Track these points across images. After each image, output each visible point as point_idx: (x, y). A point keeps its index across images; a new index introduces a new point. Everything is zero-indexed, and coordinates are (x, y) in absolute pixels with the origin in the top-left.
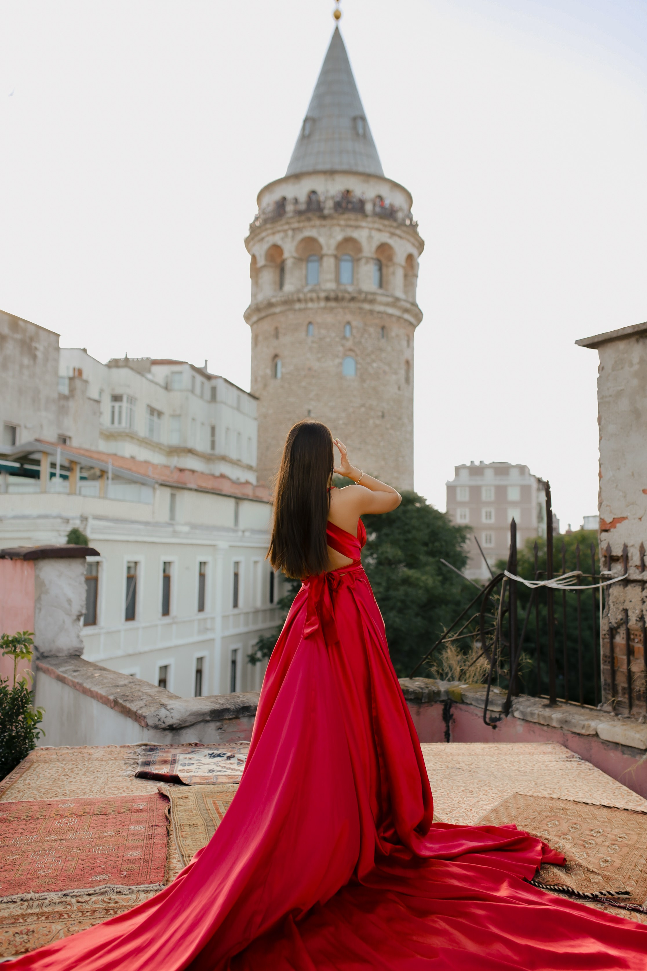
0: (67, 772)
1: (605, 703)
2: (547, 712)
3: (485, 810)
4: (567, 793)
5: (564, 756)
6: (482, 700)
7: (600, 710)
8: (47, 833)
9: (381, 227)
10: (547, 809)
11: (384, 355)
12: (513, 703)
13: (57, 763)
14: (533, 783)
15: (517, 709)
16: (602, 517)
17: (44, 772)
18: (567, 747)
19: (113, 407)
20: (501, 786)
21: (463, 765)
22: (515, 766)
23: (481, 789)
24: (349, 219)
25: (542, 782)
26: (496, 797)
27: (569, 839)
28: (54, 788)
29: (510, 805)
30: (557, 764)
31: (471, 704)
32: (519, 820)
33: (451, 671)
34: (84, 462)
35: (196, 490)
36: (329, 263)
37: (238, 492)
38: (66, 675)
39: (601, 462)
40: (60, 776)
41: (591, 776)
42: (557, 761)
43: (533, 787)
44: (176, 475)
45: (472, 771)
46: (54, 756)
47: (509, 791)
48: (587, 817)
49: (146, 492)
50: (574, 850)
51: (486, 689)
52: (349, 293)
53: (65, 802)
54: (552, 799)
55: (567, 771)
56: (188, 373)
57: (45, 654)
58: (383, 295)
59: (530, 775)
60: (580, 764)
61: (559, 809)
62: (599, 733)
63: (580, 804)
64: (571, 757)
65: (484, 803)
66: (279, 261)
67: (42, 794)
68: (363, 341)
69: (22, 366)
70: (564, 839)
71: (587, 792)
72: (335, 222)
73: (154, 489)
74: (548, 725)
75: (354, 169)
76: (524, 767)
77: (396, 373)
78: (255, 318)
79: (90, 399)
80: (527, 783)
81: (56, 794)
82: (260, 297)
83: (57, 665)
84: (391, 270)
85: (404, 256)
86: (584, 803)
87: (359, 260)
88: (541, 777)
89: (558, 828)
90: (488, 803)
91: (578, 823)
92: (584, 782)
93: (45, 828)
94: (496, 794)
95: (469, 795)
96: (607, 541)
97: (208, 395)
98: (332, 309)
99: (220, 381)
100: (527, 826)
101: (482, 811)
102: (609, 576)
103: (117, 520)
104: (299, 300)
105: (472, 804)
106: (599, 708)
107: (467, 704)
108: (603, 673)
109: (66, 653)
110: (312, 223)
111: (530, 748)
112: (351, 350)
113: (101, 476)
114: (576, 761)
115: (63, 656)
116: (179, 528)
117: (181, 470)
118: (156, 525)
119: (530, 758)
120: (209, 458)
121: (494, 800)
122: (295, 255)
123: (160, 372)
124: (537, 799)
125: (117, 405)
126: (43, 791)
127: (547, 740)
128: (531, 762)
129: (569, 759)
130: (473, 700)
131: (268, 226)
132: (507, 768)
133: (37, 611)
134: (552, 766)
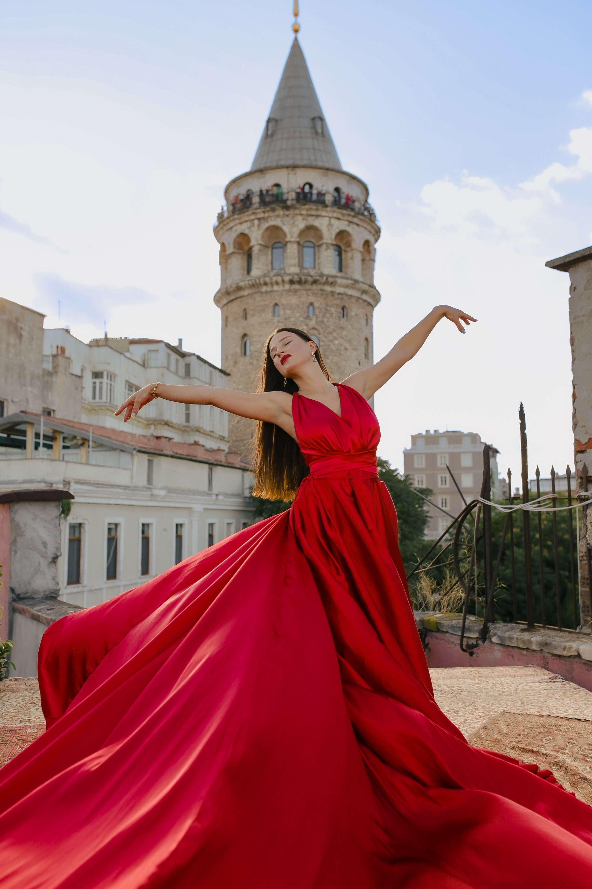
0: (34, 700)
1: (584, 626)
2: (526, 636)
3: (474, 728)
4: (556, 710)
5: (547, 677)
6: (459, 628)
7: (579, 633)
8: (7, 757)
9: (339, 216)
10: (538, 725)
11: (344, 333)
12: (491, 628)
13: (25, 692)
14: (520, 703)
15: (495, 635)
16: (578, 439)
17: (10, 701)
18: (547, 669)
19: (94, 383)
20: (487, 706)
21: (444, 687)
22: (498, 687)
23: (467, 709)
24: (310, 209)
25: (529, 701)
26: (482, 715)
27: (568, 754)
28: (20, 715)
29: (499, 722)
30: (540, 685)
31: (447, 632)
32: (512, 736)
33: (425, 601)
34: (68, 431)
35: (172, 457)
36: (292, 249)
37: (211, 458)
38: (40, 614)
39: (574, 383)
40: (26, 704)
41: (578, 695)
42: (540, 682)
43: (519, 706)
44: (153, 443)
45: (455, 693)
46: (23, 686)
47: (496, 710)
48: (582, 732)
49: (125, 458)
50: (575, 764)
51: (462, 617)
52: (312, 276)
53: (29, 727)
54: (543, 716)
55: (552, 691)
56: (163, 351)
57: (22, 596)
58: (342, 278)
59: (514, 695)
60: (564, 685)
61: (551, 725)
62: (581, 654)
63: (572, 721)
64: (554, 678)
65: (472, 722)
66: (246, 248)
67: (6, 721)
68: (325, 320)
69: (8, 345)
70: (562, 753)
71: (577, 710)
72: (297, 212)
73: (132, 454)
74: (527, 648)
75: (314, 163)
76: (508, 688)
77: (356, 350)
78: (225, 301)
79: (72, 374)
80: (513, 703)
81: (20, 721)
82: (229, 282)
83: (33, 605)
84: (350, 255)
85: (362, 242)
86: (576, 719)
87: (320, 246)
88: (526, 696)
89: (554, 743)
90: (476, 721)
91: (574, 738)
92: (572, 700)
93: (5, 753)
94: (482, 713)
95: (454, 714)
96: (583, 463)
97: (182, 371)
98: (296, 291)
99: (194, 358)
100: (521, 742)
101: (471, 729)
102: (586, 497)
103: (98, 485)
104: (266, 284)
105: (459, 723)
106: (577, 631)
107: (443, 632)
108: (581, 595)
109: (42, 595)
110: (277, 213)
111: (510, 671)
112: (314, 328)
113: (82, 445)
114: (560, 682)
115: (39, 598)
116: (156, 492)
117: (158, 438)
118: (135, 488)
119: (512, 680)
120: (184, 430)
121: (482, 719)
122: (261, 242)
123: (137, 352)
124: (526, 716)
125: (98, 381)
126: (7, 718)
127: (527, 663)
128: (513, 683)
129: (552, 680)
130: (448, 628)
131: (236, 216)
132: (490, 689)
133: (13, 553)
134: (536, 687)
